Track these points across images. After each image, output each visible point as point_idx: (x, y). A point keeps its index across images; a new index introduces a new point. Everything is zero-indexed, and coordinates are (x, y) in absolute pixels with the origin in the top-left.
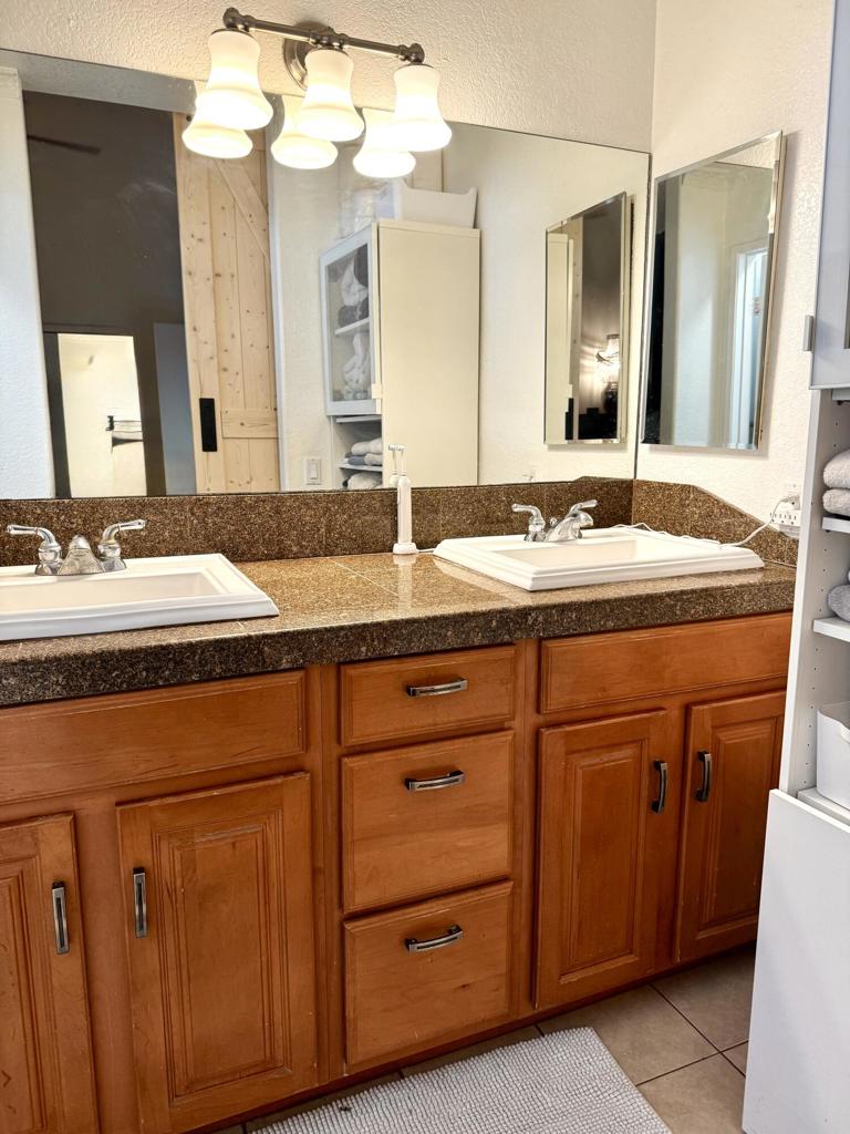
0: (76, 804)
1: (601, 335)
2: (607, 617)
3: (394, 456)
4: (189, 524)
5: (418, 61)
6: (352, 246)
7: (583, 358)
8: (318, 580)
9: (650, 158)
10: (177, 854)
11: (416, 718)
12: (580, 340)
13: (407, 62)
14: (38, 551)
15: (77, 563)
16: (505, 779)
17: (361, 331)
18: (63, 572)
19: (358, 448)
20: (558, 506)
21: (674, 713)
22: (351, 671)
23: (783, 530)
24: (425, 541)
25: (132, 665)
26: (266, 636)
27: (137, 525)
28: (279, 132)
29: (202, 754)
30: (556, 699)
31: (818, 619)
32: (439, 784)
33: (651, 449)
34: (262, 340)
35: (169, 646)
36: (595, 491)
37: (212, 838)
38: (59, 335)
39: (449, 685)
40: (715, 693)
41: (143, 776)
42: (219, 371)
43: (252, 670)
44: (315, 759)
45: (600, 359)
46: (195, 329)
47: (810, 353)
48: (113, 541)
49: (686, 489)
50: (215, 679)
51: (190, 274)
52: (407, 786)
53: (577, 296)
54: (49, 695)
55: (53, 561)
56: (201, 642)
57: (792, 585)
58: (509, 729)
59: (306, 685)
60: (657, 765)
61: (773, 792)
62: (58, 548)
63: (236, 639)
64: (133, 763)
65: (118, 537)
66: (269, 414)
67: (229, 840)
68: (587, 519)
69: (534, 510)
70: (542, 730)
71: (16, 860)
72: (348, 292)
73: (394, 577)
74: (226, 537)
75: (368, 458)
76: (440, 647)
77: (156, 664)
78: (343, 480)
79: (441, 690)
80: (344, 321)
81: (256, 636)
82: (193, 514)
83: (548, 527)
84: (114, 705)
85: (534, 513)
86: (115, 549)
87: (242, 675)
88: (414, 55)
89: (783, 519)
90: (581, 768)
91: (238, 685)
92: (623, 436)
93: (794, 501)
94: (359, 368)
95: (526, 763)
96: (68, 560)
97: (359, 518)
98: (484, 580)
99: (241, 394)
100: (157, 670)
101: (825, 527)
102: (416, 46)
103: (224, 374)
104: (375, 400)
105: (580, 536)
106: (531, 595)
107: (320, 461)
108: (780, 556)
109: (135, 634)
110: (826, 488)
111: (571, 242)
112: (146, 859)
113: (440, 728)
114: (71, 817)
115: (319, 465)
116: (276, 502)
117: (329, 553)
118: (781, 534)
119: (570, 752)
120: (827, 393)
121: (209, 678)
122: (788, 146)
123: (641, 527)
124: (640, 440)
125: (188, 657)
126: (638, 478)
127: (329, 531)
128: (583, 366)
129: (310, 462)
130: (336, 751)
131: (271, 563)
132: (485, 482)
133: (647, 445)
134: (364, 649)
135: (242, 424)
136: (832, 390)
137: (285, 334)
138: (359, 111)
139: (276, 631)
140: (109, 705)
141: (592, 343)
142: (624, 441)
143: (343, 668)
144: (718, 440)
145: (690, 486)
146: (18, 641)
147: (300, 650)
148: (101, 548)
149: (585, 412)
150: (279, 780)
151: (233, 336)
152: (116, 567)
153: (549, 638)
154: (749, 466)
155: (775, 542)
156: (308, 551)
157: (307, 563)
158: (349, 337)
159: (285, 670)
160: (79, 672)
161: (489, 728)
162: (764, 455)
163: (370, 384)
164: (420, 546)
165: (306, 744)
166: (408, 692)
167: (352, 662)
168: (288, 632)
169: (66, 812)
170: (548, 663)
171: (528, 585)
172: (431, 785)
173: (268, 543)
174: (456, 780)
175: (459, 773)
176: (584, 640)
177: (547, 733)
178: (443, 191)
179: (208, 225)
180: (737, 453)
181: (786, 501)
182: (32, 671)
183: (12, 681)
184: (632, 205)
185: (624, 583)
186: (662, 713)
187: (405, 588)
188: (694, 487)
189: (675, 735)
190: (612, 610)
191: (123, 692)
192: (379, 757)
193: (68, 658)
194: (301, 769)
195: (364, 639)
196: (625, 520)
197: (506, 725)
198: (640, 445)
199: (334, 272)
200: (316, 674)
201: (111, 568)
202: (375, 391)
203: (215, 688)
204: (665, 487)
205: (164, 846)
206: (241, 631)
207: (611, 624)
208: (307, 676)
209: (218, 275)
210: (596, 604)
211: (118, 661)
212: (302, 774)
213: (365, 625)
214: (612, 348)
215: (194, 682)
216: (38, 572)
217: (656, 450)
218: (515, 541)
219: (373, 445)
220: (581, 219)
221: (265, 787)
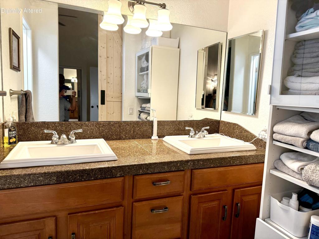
0: (56, 214)
1: (213, 74)
2: (211, 163)
3: (153, 112)
4: (95, 130)
5: (164, 8)
6: (145, 52)
7: (208, 80)
8: (129, 147)
9: (227, 33)
10: (84, 229)
11: (155, 191)
12: (207, 75)
13: (161, 8)
14: (52, 137)
15: (63, 141)
16: (180, 210)
17: (146, 74)
18: (59, 143)
19: (144, 105)
20: (198, 127)
21: (230, 191)
22: (137, 177)
23: (262, 139)
24: (161, 136)
25: (75, 175)
26: (113, 167)
27: (80, 131)
28: (126, 25)
29: (93, 201)
30: (196, 187)
31: (271, 169)
32: (161, 211)
33: (225, 112)
34: (119, 75)
35: (86, 169)
36: (209, 123)
37: (95, 225)
38: (64, 69)
39: (165, 183)
40: (241, 186)
41: (76, 206)
42: (107, 83)
43: (109, 177)
44: (125, 203)
45: (212, 81)
46: (101, 71)
47: (270, 95)
48: (73, 135)
49: (235, 124)
50: (98, 179)
51: (100, 57)
52: (152, 211)
53: (206, 66)
54: (51, 183)
55: (56, 140)
56: (95, 168)
57: (264, 155)
58: (182, 195)
59: (124, 181)
60: (224, 207)
61: (258, 219)
62: (58, 137)
63: (105, 168)
64: (73, 203)
65: (75, 134)
66: (120, 95)
67: (100, 226)
68: (206, 133)
69: (192, 129)
70: (192, 196)
71: (39, 230)
72: (143, 63)
73: (151, 147)
74: (105, 133)
75: (146, 109)
76: (163, 171)
77: (82, 175)
78: (139, 114)
79: (162, 184)
80: (141, 71)
81: (111, 167)
82: (96, 127)
83: (195, 134)
84: (69, 186)
85: (192, 130)
86: (73, 137)
87: (106, 178)
88: (163, 6)
89: (262, 136)
90: (203, 207)
91: (105, 181)
92: (217, 108)
93: (265, 131)
94: (145, 84)
95: (187, 205)
96: (60, 140)
97: (142, 129)
98: (177, 150)
99: (113, 89)
100: (82, 176)
101: (273, 143)
102: (164, 4)
103: (108, 84)
104: (149, 93)
105: (204, 137)
106: (190, 156)
107: (133, 108)
108: (261, 146)
109: (77, 165)
110: (274, 133)
111: (205, 52)
112: (76, 231)
113: (162, 195)
114: (55, 218)
115: (132, 109)
116: (120, 124)
117: (133, 138)
118: (261, 140)
119: (199, 203)
120: (274, 107)
121: (96, 179)
122: (265, 34)
123: (222, 135)
124: (222, 110)
125: (91, 173)
126: (221, 120)
127: (134, 132)
128: (207, 82)
129: (130, 109)
130: (132, 200)
131: (117, 141)
132: (178, 120)
133: (224, 111)
134: (141, 171)
135: (112, 97)
136: (276, 106)
137: (125, 74)
138: (148, 20)
139: (116, 166)
140: (68, 186)
141: (210, 76)
142: (218, 109)
143: (135, 176)
144: (244, 112)
145: (236, 124)
146: (44, 166)
147: (123, 171)
148: (70, 137)
149: (208, 95)
150: (115, 209)
151: (111, 74)
152: (74, 142)
153: (194, 169)
154: (252, 120)
155: (260, 142)
156: (127, 138)
157: (127, 141)
158: (143, 75)
159: (118, 177)
160: (60, 176)
161: (176, 195)
162: (257, 117)
163: (148, 89)
164: (159, 137)
165: (123, 198)
166: (153, 184)
167: (138, 175)
168: (120, 166)
169: (54, 216)
170: (194, 176)
171: (189, 153)
172: (158, 212)
173: (116, 135)
174: (166, 210)
175: (167, 208)
176: (205, 170)
177: (193, 197)
178: (170, 38)
179: (106, 44)
180: (249, 116)
181: (263, 131)
182: (47, 176)
183: (41, 178)
184: (222, 46)
185: (216, 153)
186: (226, 192)
187: (154, 151)
188: (237, 124)
189: (230, 198)
190: (213, 162)
191: (72, 182)
192: (144, 203)
193: (57, 172)
194: (121, 206)
195: (141, 168)
196: (217, 132)
197: (181, 194)
198: (222, 111)
199: (140, 58)
200: (127, 178)
201: (72, 143)
202: (149, 91)
203: (98, 182)
204: (229, 123)
205: (81, 227)
206: (106, 165)
207: (212, 166)
208: (124, 179)
209: (108, 57)
210: (208, 160)
211: (71, 174)
212: (121, 207)
213: (142, 164)
214: (216, 78)
215: (92, 180)
216: (52, 143)
217: (226, 113)
218: (186, 137)
219: (148, 105)
220: (208, 48)
221: (111, 211)
